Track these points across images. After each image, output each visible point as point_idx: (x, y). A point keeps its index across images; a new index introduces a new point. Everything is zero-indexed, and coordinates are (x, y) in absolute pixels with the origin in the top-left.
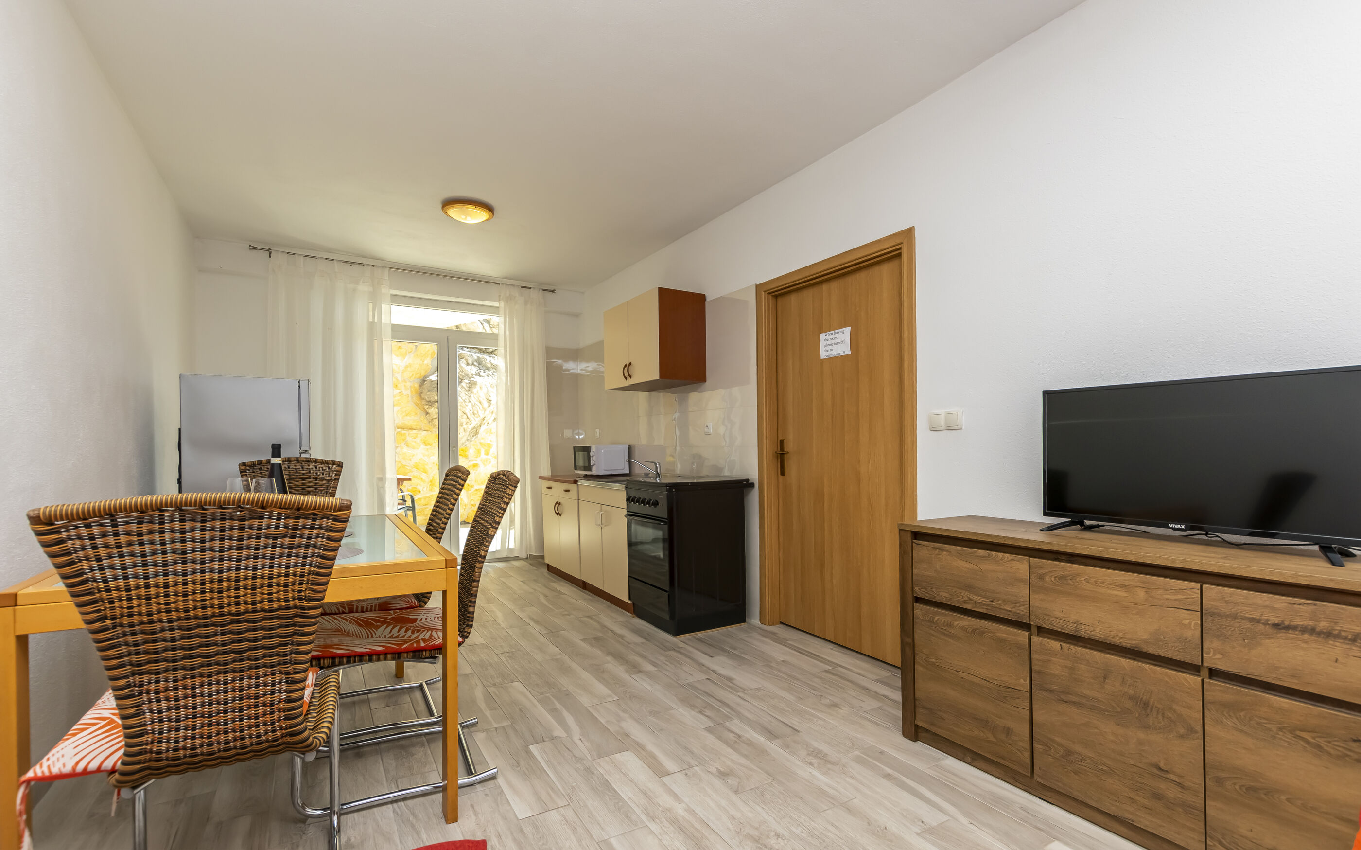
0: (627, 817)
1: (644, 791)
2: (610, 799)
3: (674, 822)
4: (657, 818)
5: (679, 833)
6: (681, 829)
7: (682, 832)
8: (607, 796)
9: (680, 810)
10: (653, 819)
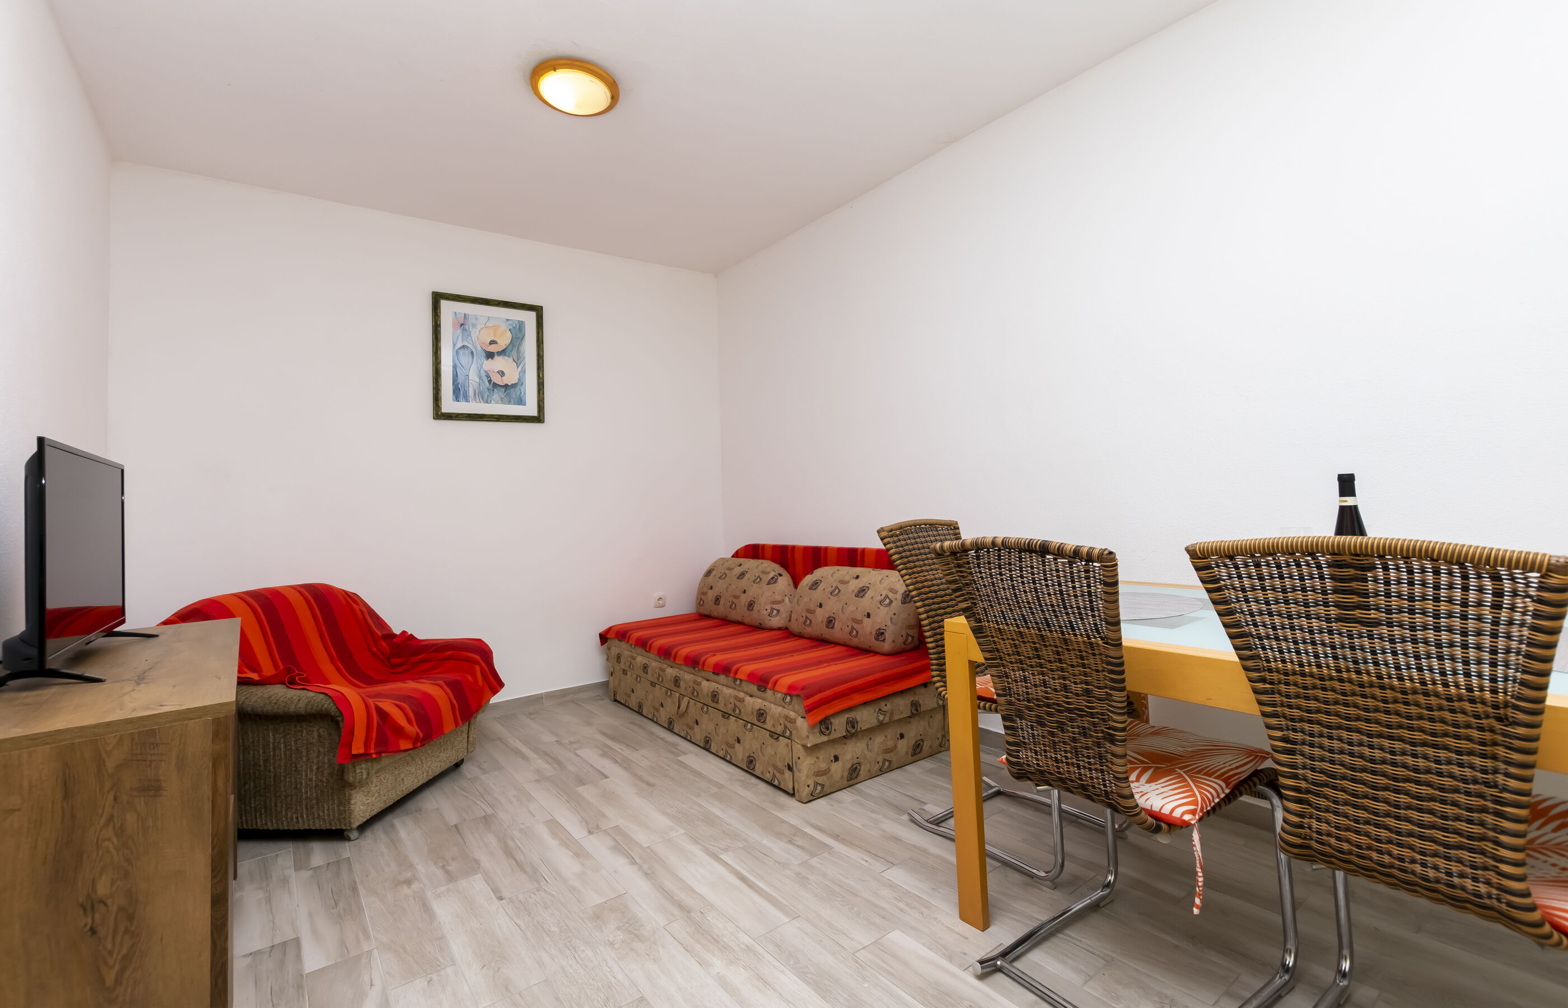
0: (778, 946)
1: (768, 986)
2: (808, 968)
3: (724, 948)
4: (744, 950)
5: (718, 936)
6: (716, 940)
7: (715, 937)
8: (813, 972)
9: (718, 964)
10: (749, 949)
